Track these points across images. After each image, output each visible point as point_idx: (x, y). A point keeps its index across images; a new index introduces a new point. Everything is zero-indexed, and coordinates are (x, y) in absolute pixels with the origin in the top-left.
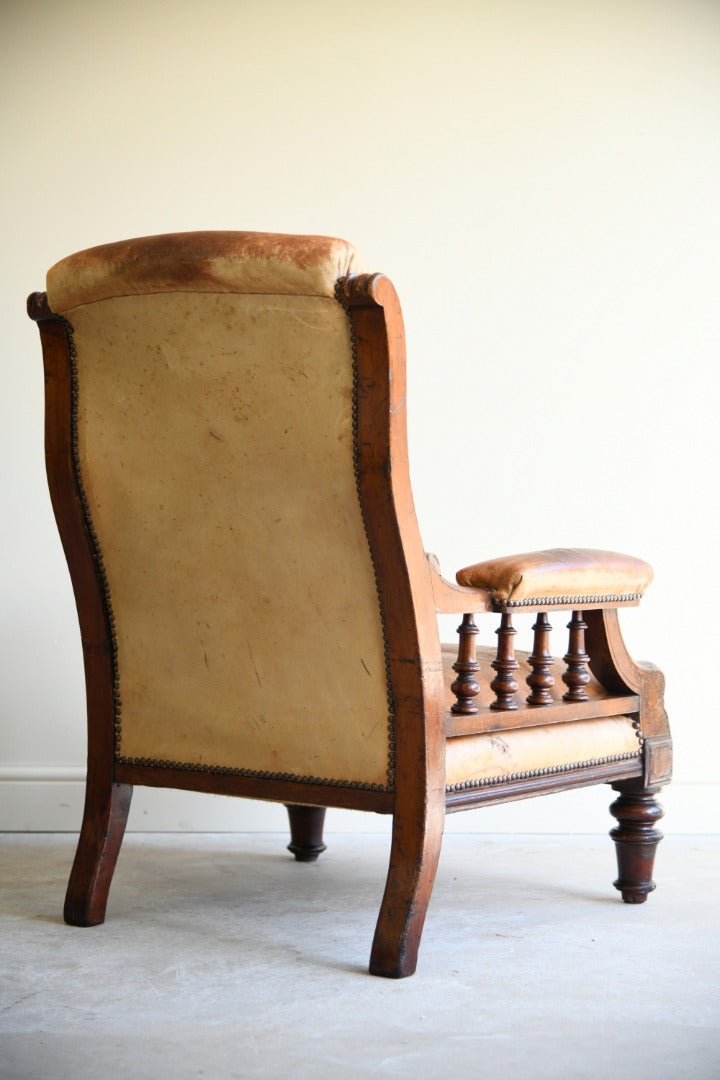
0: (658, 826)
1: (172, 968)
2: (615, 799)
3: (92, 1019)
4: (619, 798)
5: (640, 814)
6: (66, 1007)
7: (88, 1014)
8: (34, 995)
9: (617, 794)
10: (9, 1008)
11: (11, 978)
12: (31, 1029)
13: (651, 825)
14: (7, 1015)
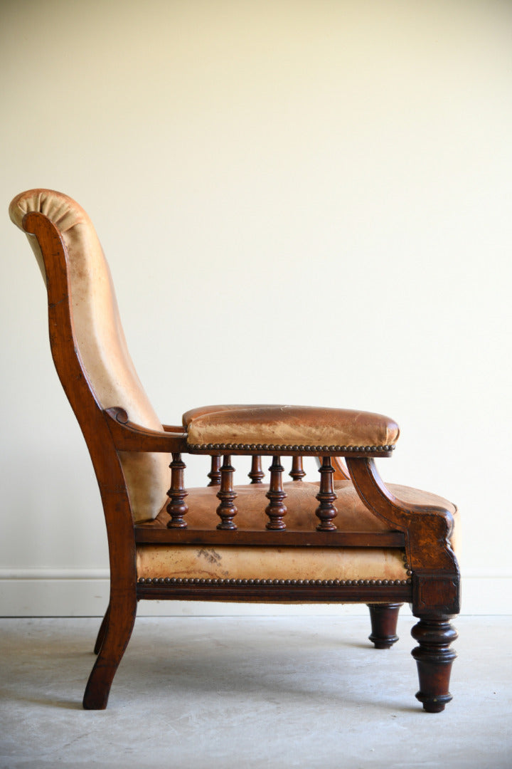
0: (452, 646)
1: (185, 715)
2: (416, 623)
3: (131, 752)
4: (419, 623)
5: (439, 636)
6: (111, 744)
7: (127, 749)
8: (87, 735)
9: (418, 620)
10: (69, 745)
11: (68, 723)
12: (86, 760)
13: (447, 646)
14: (68, 750)
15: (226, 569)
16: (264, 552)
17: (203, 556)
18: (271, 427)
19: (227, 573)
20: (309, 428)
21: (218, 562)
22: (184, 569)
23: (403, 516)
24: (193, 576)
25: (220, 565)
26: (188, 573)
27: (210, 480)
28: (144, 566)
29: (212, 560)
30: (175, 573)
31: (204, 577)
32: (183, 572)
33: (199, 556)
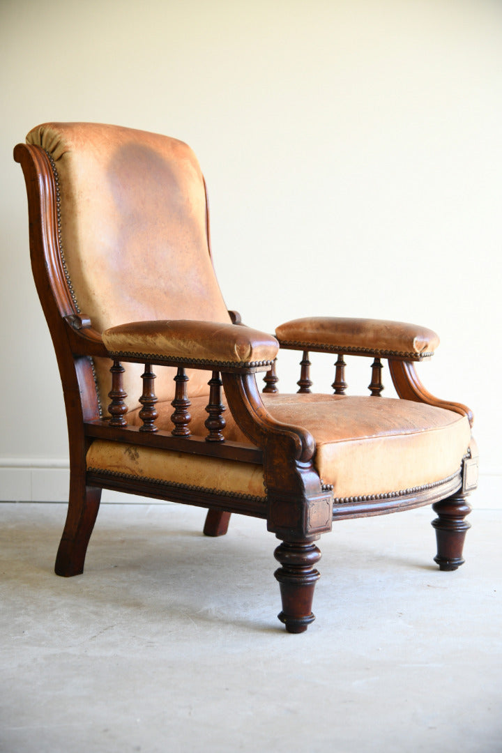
15: (141, 468)
16: (169, 455)
17: (127, 453)
18: (153, 339)
19: (142, 471)
20: (178, 341)
21: (137, 460)
22: (116, 464)
23: (262, 434)
24: (122, 470)
25: (137, 463)
26: (118, 467)
27: (299, 388)
28: (92, 457)
29: (133, 458)
30: (110, 466)
31: (127, 472)
32: (115, 466)
33: (125, 453)
